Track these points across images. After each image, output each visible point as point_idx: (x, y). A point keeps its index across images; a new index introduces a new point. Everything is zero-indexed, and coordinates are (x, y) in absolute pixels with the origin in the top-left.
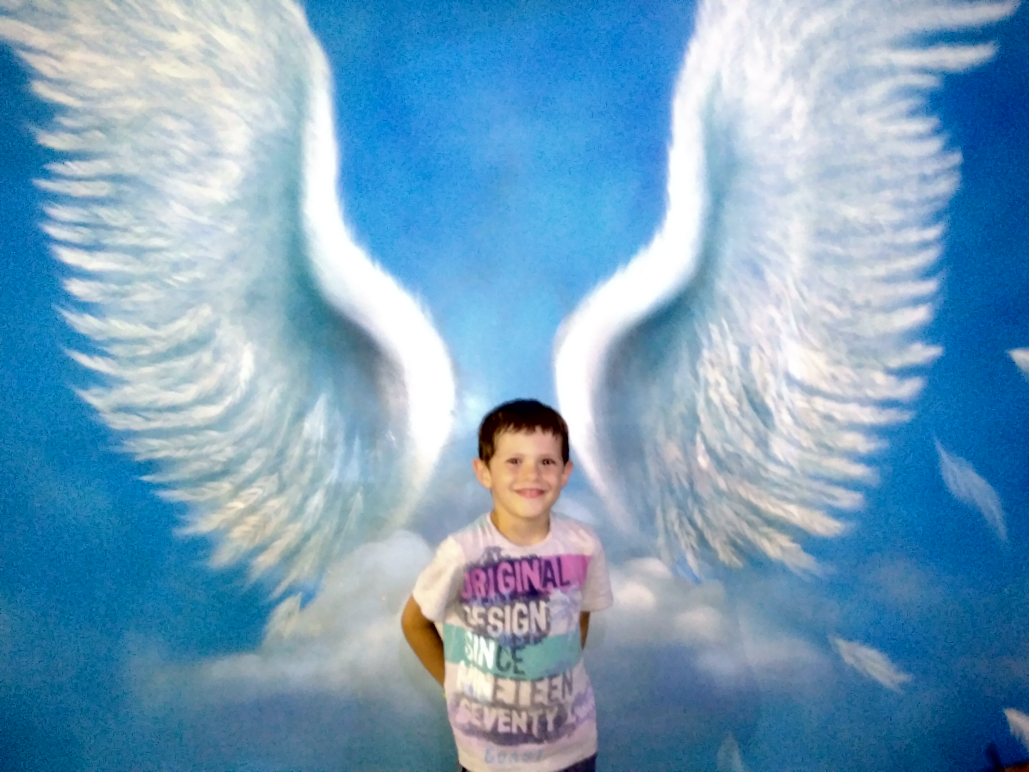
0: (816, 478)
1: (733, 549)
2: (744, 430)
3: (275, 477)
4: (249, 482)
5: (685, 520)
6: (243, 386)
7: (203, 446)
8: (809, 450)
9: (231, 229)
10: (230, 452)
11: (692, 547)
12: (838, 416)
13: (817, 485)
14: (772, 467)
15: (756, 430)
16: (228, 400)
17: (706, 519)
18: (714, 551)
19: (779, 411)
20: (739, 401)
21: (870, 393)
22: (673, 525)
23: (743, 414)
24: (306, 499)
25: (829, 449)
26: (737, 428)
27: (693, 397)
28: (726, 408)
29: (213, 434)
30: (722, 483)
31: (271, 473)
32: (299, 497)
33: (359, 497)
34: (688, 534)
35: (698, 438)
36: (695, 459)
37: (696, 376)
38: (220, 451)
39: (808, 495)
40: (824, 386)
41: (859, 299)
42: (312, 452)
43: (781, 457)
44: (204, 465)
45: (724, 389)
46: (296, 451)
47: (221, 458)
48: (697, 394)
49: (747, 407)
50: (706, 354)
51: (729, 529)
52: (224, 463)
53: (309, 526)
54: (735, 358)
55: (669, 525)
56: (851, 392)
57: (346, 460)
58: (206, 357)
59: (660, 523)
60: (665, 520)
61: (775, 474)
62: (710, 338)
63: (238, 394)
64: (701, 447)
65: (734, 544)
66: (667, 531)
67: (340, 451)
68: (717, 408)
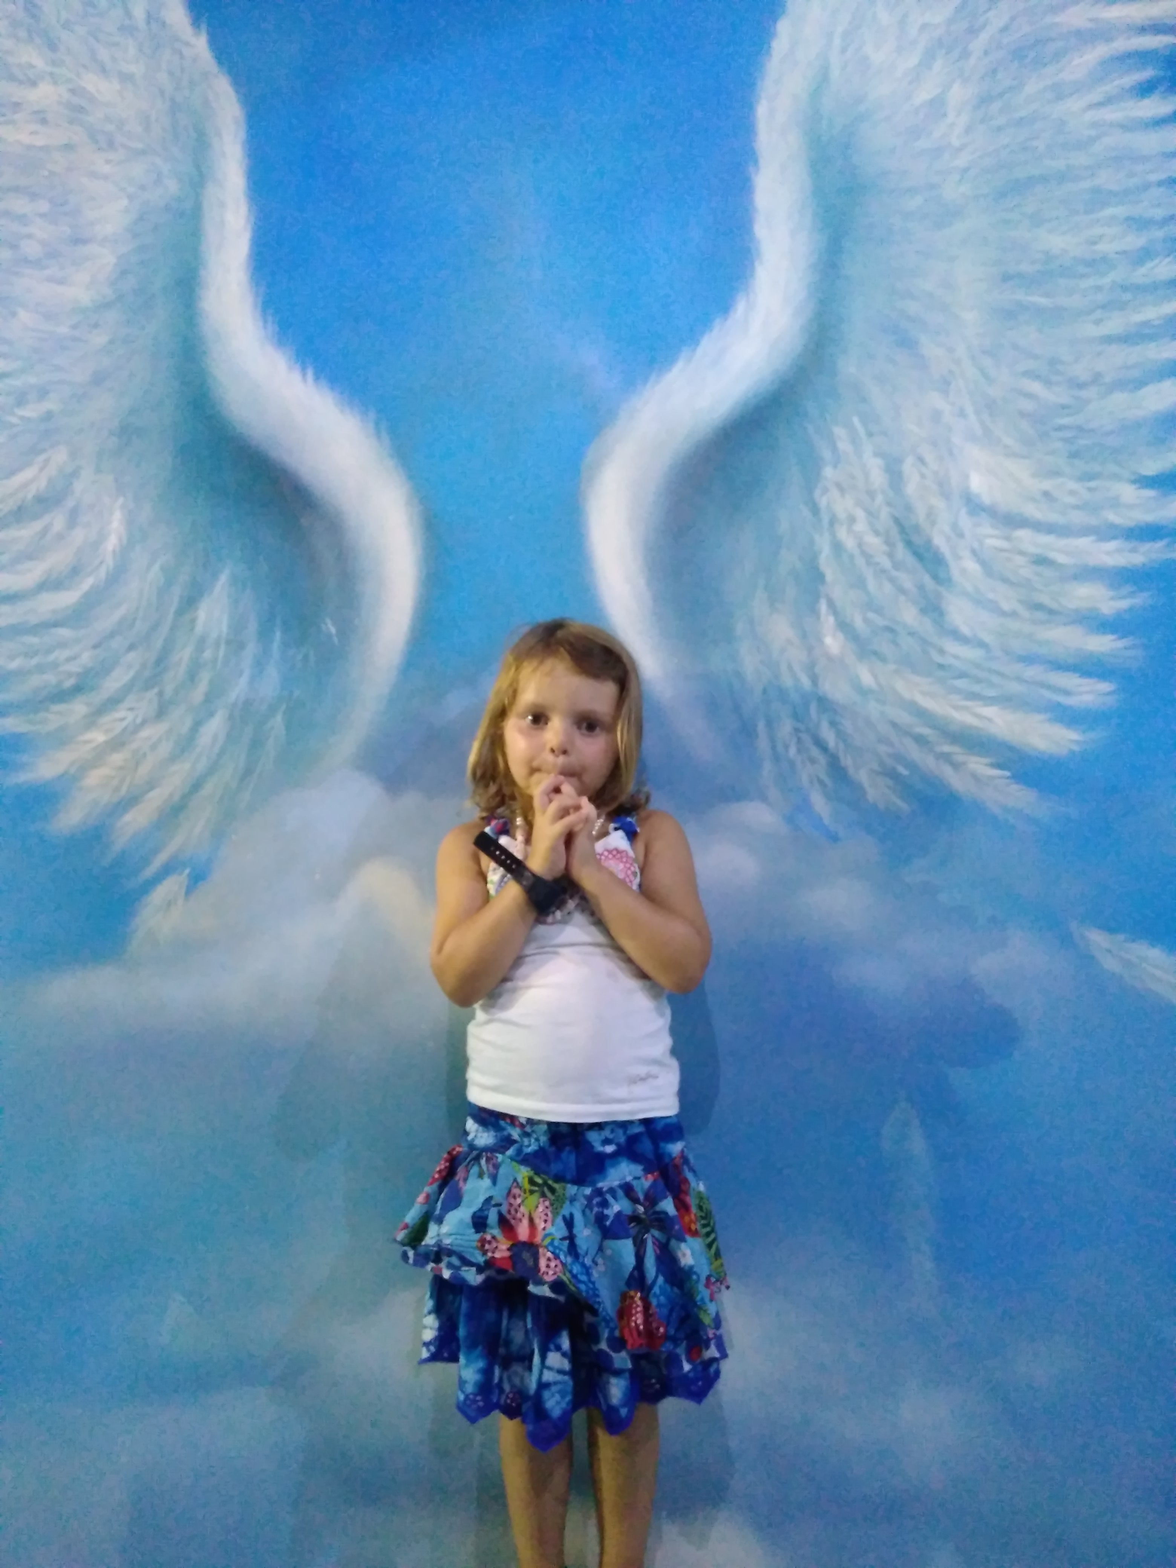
0: (1028, 659)
1: (890, 783)
2: (902, 591)
3: (152, 693)
4: (114, 702)
5: (806, 738)
6: (110, 562)
7: (49, 651)
8: (1014, 614)
9: (99, 339)
10: (86, 658)
11: (821, 782)
12: (1061, 559)
13: (1031, 672)
14: (952, 647)
15: (921, 588)
16: (87, 583)
17: (841, 735)
18: (858, 788)
19: (958, 558)
20: (888, 542)
21: (1112, 517)
22: (787, 747)
23: (897, 566)
24: (197, 725)
25: (1051, 612)
26: (888, 587)
27: (812, 542)
28: (868, 558)
29: (64, 632)
30: (866, 678)
31: (148, 687)
32: (188, 722)
33: (278, 720)
34: (813, 761)
35: (823, 607)
36: (820, 641)
37: (815, 510)
38: (74, 658)
39: (1015, 688)
40: (1033, 511)
41: (1081, 371)
42: (208, 654)
43: (965, 630)
44: (50, 678)
45: (861, 526)
46: (184, 655)
47: (74, 667)
48: (817, 537)
49: (901, 552)
50: (828, 472)
51: (883, 749)
52: (78, 674)
53: (202, 766)
54: (878, 478)
55: (780, 748)
56: (1078, 518)
57: (259, 665)
58: (57, 521)
59: (763, 744)
60: (773, 741)
61: (956, 657)
62: (835, 450)
63: (102, 573)
64: (829, 621)
65: (893, 775)
66: (777, 758)
67: (251, 649)
68: (851, 557)
